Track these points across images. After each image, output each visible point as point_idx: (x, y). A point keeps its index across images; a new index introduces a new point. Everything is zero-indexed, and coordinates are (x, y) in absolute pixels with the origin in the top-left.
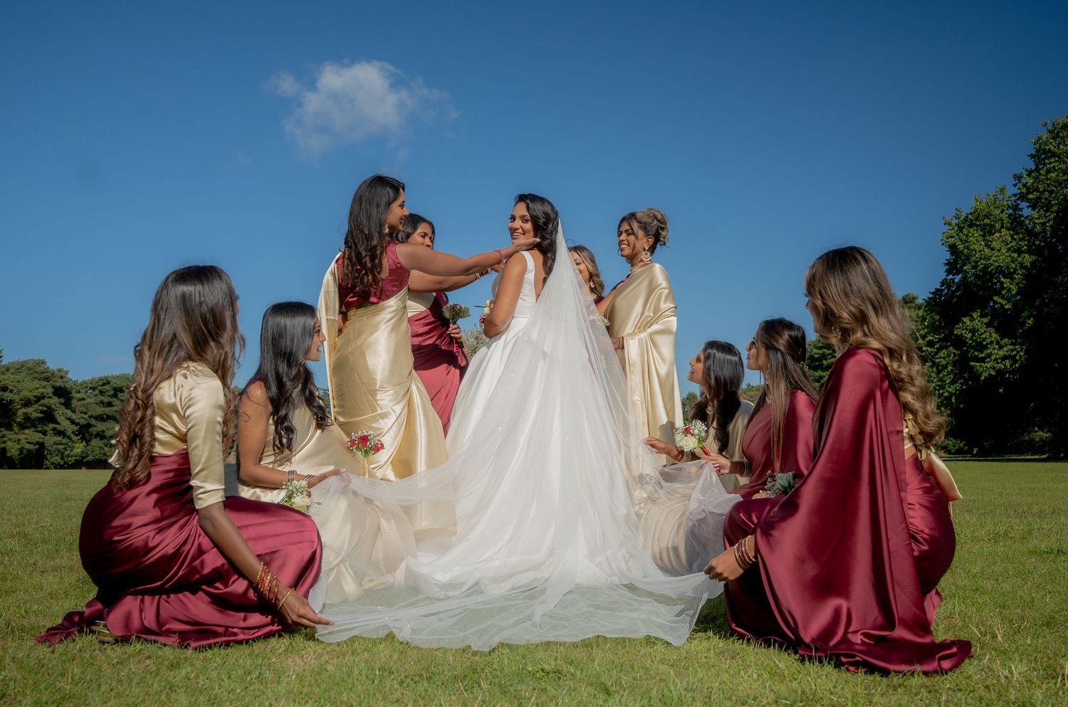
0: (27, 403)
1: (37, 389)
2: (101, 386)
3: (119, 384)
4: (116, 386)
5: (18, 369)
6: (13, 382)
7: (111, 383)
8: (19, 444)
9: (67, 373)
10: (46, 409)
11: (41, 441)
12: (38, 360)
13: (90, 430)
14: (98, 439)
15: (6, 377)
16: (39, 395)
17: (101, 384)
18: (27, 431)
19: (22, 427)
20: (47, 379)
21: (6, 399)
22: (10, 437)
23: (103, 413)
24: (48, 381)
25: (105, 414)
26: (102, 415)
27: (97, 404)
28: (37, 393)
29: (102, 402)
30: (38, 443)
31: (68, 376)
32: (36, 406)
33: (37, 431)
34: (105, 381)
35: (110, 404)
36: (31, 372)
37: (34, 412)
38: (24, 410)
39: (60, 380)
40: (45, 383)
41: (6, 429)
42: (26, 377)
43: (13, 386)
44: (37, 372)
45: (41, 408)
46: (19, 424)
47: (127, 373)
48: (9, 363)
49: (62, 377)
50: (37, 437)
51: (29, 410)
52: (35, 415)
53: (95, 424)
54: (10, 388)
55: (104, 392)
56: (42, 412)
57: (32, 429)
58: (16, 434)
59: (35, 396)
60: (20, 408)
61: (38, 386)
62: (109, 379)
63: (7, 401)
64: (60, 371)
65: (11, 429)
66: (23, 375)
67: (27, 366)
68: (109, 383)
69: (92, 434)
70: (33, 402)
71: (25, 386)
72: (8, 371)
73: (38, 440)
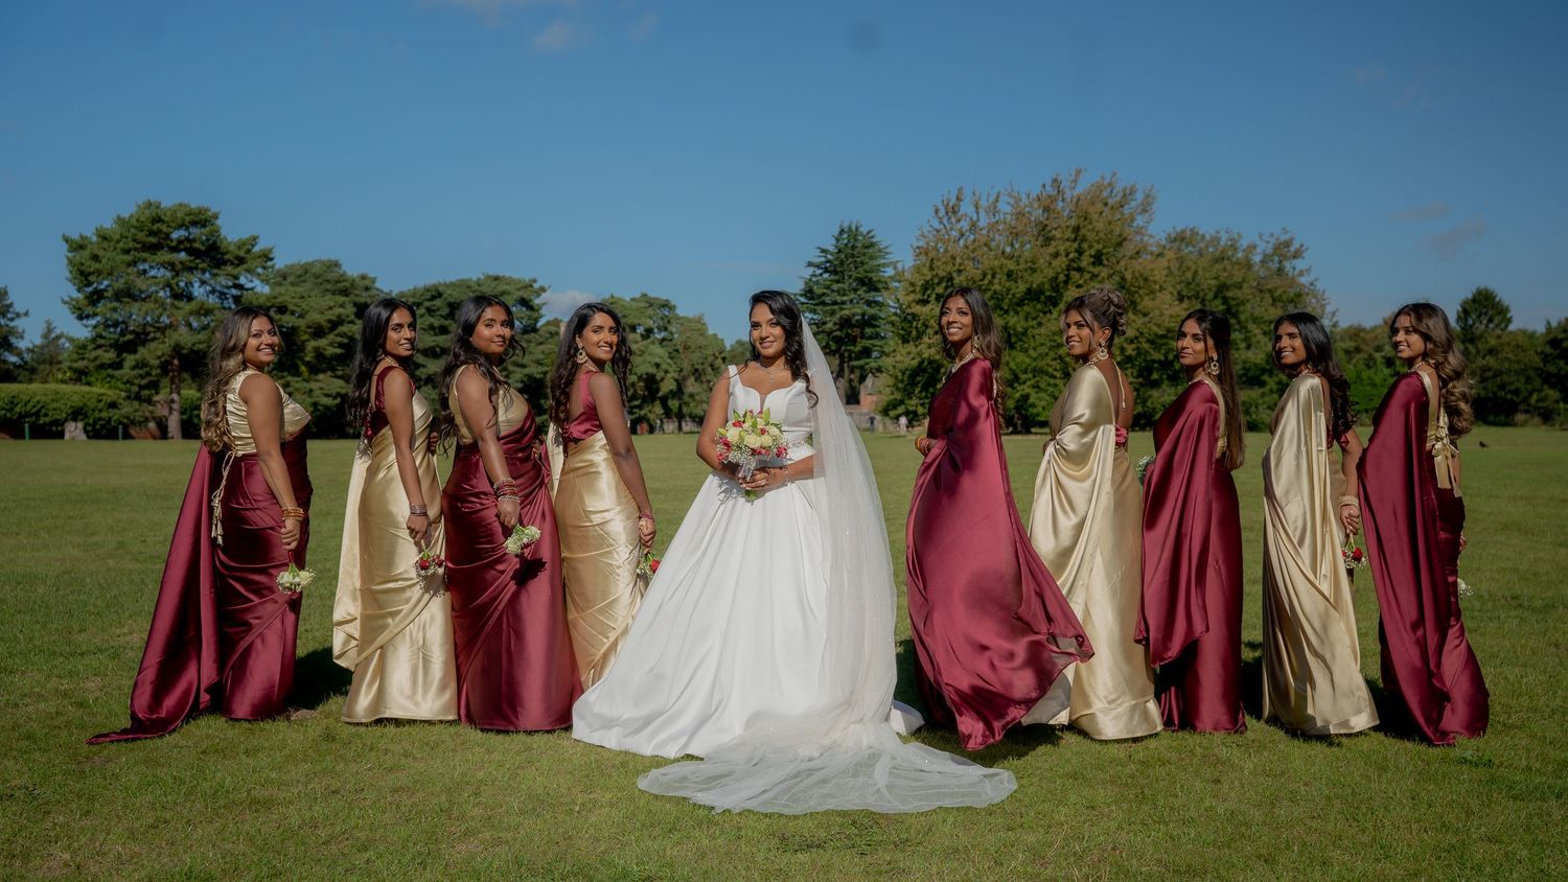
0: (318, 332)
1: (331, 308)
2: (428, 300)
3: (455, 295)
4: (453, 300)
5: (299, 276)
6: (293, 298)
7: (445, 296)
8: (310, 396)
9: (374, 281)
10: (346, 341)
11: (343, 391)
12: (329, 261)
13: (418, 373)
14: (430, 386)
15: (282, 290)
16: (334, 318)
17: (428, 296)
18: (321, 376)
19: (314, 370)
20: (345, 292)
21: (285, 324)
22: (298, 385)
23: (433, 344)
24: (347, 295)
25: (437, 346)
26: (433, 348)
27: (424, 330)
28: (332, 315)
29: (432, 327)
30: (339, 395)
31: (377, 285)
32: (331, 337)
33: (336, 377)
34: (434, 293)
35: (444, 330)
36: (320, 280)
37: (328, 345)
38: (312, 344)
39: (364, 294)
40: (342, 299)
41: (290, 374)
42: (312, 290)
43: (296, 305)
44: (329, 281)
45: (339, 339)
46: (308, 364)
47: (466, 277)
48: (286, 266)
49: (367, 289)
50: (337, 386)
51: (322, 343)
52: (331, 351)
53: (424, 363)
54: (291, 307)
55: (434, 311)
56: (341, 345)
57: (329, 373)
58: (307, 381)
59: (329, 321)
60: (308, 340)
61: (332, 304)
62: (441, 289)
63: (287, 328)
64: (363, 277)
65: (297, 373)
66: (308, 285)
67: (313, 271)
68: (440, 295)
69: (421, 379)
70: (326, 331)
71: (312, 304)
72: (285, 279)
73: (338, 390)
